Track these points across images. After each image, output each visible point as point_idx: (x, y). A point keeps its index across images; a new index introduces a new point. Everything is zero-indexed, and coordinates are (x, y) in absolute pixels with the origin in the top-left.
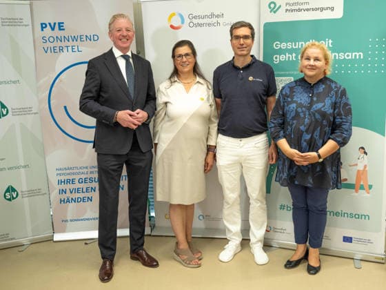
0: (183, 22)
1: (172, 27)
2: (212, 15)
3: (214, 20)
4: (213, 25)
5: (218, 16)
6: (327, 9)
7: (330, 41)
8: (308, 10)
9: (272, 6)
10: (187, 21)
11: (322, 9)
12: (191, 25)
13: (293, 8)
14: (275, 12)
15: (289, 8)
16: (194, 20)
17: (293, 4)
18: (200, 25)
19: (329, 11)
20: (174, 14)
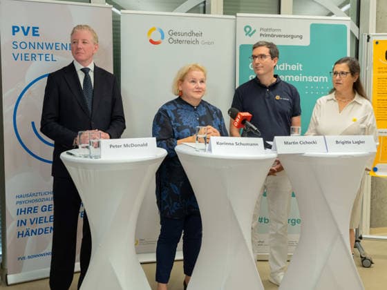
0: (163, 37)
1: (152, 41)
2: (192, 33)
3: (194, 38)
4: (192, 42)
5: (197, 35)
6: (297, 37)
7: (301, 66)
8: (280, 36)
9: (248, 29)
10: (167, 36)
11: (293, 37)
12: (171, 41)
13: (267, 33)
14: (250, 35)
15: (263, 33)
16: (174, 37)
17: (267, 30)
18: (180, 42)
19: (298, 38)
20: (154, 29)
